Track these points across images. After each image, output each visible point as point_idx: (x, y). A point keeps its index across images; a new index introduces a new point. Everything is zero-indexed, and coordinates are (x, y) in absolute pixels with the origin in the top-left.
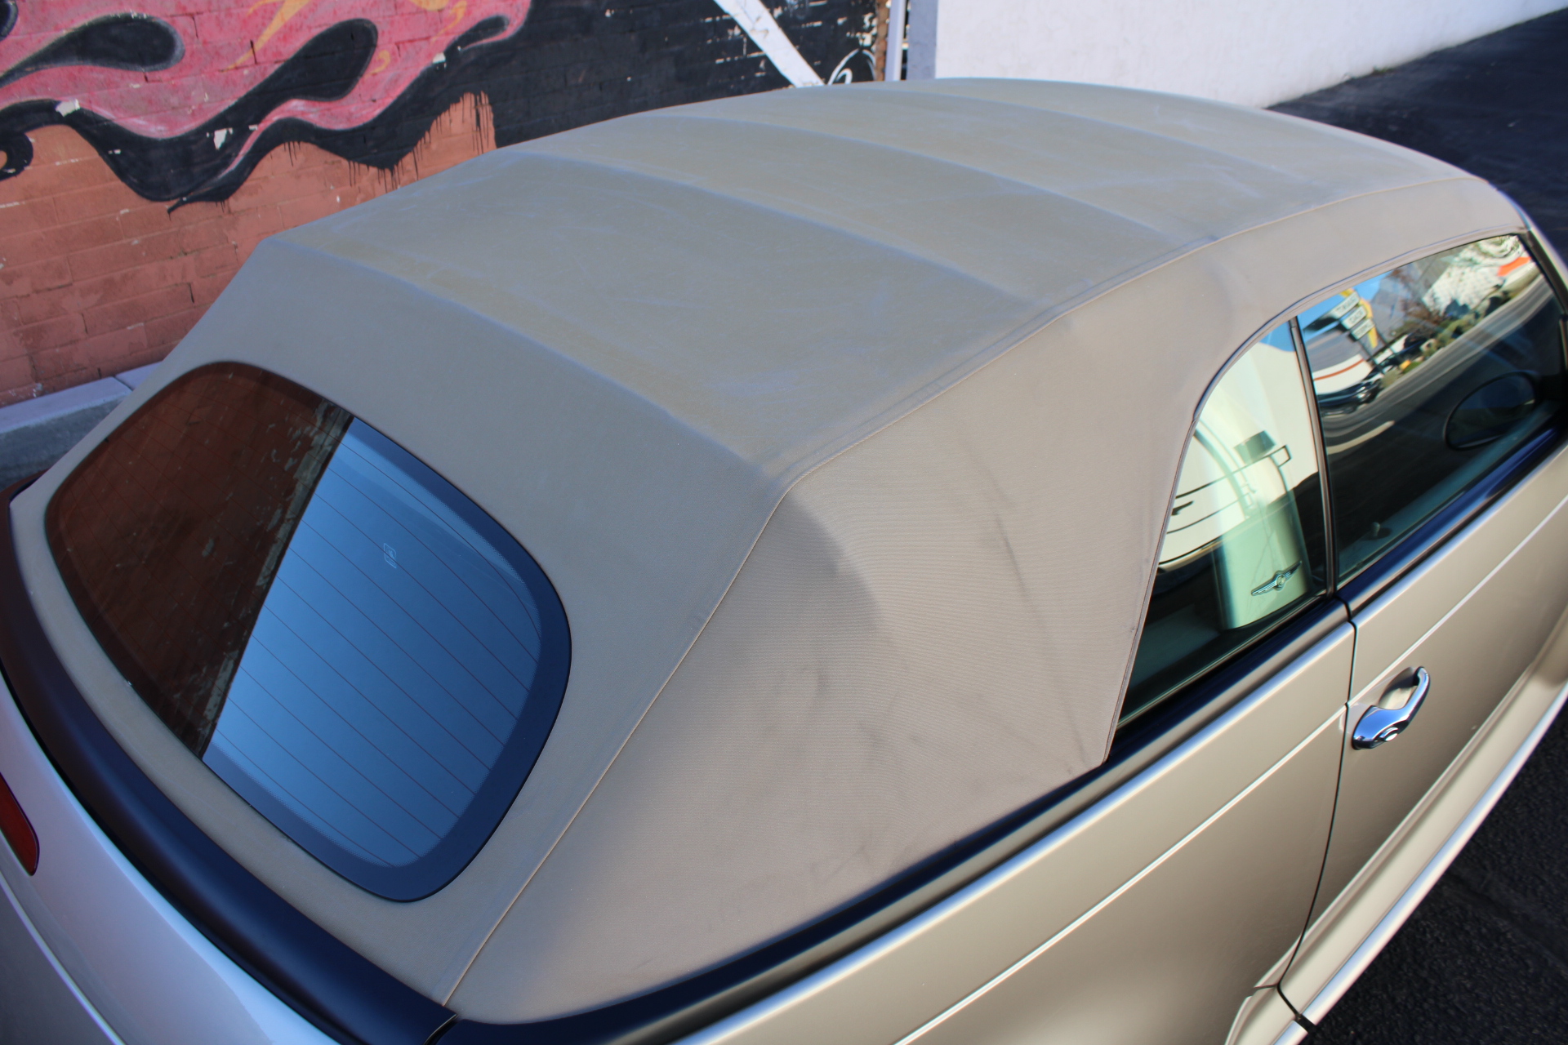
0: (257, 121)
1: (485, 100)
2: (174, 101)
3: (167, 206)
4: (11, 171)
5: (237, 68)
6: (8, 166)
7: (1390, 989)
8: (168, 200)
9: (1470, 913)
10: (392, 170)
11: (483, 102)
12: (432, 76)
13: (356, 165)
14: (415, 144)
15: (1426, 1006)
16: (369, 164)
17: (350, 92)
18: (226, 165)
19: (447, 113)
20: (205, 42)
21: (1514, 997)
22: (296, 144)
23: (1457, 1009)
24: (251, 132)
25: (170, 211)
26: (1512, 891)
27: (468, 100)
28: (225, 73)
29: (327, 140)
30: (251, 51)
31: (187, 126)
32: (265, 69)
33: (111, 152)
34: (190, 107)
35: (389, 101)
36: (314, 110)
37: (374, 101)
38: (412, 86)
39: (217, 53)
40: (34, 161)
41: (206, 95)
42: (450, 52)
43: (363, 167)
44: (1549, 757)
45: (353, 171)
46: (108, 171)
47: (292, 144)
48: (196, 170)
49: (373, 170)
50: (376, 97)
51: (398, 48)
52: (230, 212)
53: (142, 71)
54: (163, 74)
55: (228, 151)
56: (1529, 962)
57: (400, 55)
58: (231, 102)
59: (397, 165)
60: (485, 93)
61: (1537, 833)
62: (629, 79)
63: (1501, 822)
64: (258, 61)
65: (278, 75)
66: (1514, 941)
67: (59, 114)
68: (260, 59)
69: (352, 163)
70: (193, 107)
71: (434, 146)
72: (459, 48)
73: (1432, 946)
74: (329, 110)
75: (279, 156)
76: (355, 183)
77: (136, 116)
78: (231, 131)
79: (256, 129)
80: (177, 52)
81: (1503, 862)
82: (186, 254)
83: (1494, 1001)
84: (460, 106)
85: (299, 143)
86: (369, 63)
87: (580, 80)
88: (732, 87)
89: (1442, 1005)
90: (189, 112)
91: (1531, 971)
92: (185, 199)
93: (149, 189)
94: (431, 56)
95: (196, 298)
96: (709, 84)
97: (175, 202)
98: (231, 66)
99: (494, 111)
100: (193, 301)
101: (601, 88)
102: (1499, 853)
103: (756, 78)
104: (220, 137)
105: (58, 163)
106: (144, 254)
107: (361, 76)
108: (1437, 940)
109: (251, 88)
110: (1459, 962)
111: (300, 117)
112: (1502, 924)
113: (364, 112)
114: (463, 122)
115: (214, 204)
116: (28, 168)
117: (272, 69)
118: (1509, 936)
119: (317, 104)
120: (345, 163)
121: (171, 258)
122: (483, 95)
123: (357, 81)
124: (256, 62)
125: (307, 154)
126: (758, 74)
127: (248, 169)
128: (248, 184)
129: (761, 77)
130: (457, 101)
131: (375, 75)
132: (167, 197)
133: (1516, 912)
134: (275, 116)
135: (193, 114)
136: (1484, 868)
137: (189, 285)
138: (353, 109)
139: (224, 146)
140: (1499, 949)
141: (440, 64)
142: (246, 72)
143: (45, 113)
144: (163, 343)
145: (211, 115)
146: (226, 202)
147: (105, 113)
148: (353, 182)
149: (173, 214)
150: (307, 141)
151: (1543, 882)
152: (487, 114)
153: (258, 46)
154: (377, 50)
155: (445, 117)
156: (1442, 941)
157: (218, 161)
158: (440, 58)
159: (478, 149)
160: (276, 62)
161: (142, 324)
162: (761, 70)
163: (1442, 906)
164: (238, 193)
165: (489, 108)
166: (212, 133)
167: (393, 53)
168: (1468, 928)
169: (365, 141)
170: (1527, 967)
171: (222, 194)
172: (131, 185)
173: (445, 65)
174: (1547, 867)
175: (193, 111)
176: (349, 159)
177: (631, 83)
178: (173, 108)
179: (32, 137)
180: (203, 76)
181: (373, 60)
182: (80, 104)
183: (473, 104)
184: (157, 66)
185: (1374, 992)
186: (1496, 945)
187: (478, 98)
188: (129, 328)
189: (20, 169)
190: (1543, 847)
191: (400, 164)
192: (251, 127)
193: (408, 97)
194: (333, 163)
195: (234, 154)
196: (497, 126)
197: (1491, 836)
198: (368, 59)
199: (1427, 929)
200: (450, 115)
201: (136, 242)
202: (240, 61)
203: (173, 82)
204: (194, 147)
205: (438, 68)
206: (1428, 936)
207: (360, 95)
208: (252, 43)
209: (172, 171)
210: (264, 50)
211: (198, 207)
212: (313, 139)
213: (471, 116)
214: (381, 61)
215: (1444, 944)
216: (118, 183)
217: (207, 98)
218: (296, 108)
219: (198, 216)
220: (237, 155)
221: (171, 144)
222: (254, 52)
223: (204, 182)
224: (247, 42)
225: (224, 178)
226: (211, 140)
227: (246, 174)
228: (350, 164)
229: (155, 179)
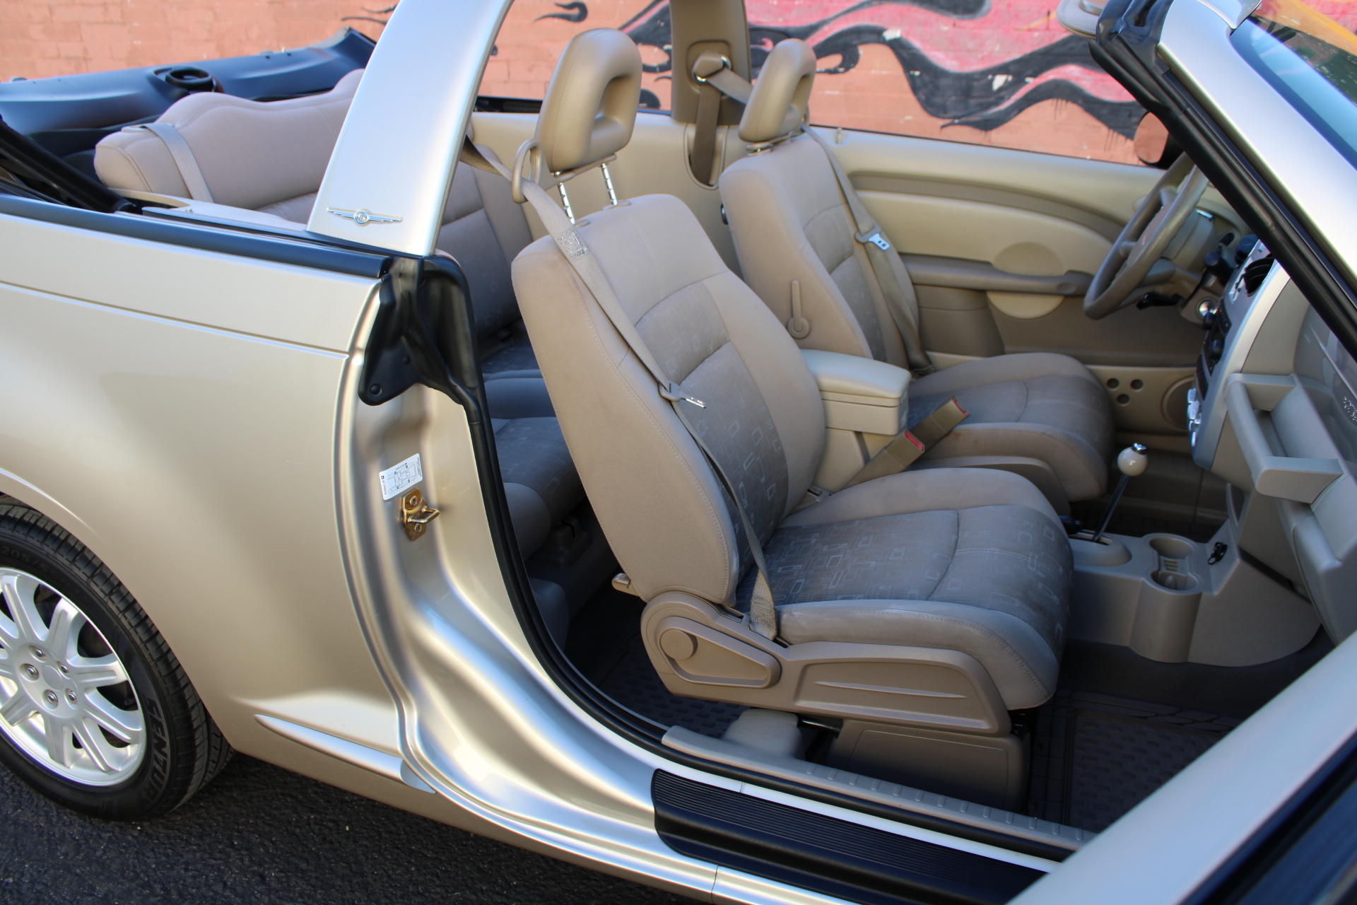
0: (1035, 75)
2: (971, 45)
3: (941, 122)
4: (841, 70)
5: (1030, 30)
6: (841, 66)
8: (944, 118)
13: (1115, 134)
18: (997, 103)
20: (1009, 5)
22: (1064, 102)
24: (1026, 83)
25: (943, 127)
28: (1019, 32)
29: (1092, 106)
30: (1046, 18)
31: (974, 66)
32: (1055, 35)
33: (912, 72)
34: (982, 53)
36: (1089, 78)
39: (1017, 15)
40: (858, 66)
41: (998, 46)
45: (1110, 137)
46: (905, 85)
47: (1060, 101)
48: (973, 102)
52: (989, 141)
53: (954, 18)
54: (968, 24)
55: (1002, 94)
58: (1017, 56)
64: (1050, 27)
65: (1064, 42)
67: (884, 38)
68: (1052, 26)
69: (1111, 132)
70: (985, 53)
74: (1102, 81)
75: (1045, 109)
76: (1109, 149)
77: (938, 50)
78: (1010, 78)
79: (1031, 83)
80: (985, 8)
85: (1067, 102)
90: (980, 56)
92: (956, 121)
93: (931, 105)
97: (947, 121)
98: (1025, 27)
104: (999, 81)
105: (873, 72)
109: (1036, 49)
111: (1073, 81)
115: (978, 131)
116: (852, 71)
117: (1060, 36)
119: (1091, 72)
120: (1105, 129)
124: (1048, 29)
125: (1072, 111)
127: (1015, 112)
128: (1012, 123)
132: (943, 115)
134: (1051, 75)
135: (983, 58)
139: (1001, 89)
142: (1036, 34)
143: (875, 35)
145: (997, 62)
146: (990, 132)
147: (916, 43)
148: (1108, 147)
149: (945, 130)
150: (1075, 102)
153: (1053, 16)
157: (992, 99)
160: (1066, 31)
164: (1002, 128)
166: (994, 75)
169: (1130, 116)
171: (987, 125)
172: (919, 100)
175: (984, 56)
176: (1110, 127)
178: (969, 51)
179: (862, 50)
180: (1000, 31)
182: (901, 33)
184: (966, 16)
189: (847, 69)
194: (1095, 128)
195: (1007, 97)
202: (1034, 25)
203: (974, 31)
204: (976, 84)
208: (1049, 13)
209: (953, 98)
210: (1059, 20)
211: (966, 129)
212: (1080, 102)
216: (909, 97)
217: (997, 48)
218: (1073, 73)
219: (963, 137)
220: (1009, 99)
221: (958, 77)
222: (1048, 21)
223: (975, 112)
224: (1045, 11)
225: (993, 114)
226: (992, 81)
227: (1012, 115)
228: (1108, 135)
229: (938, 100)
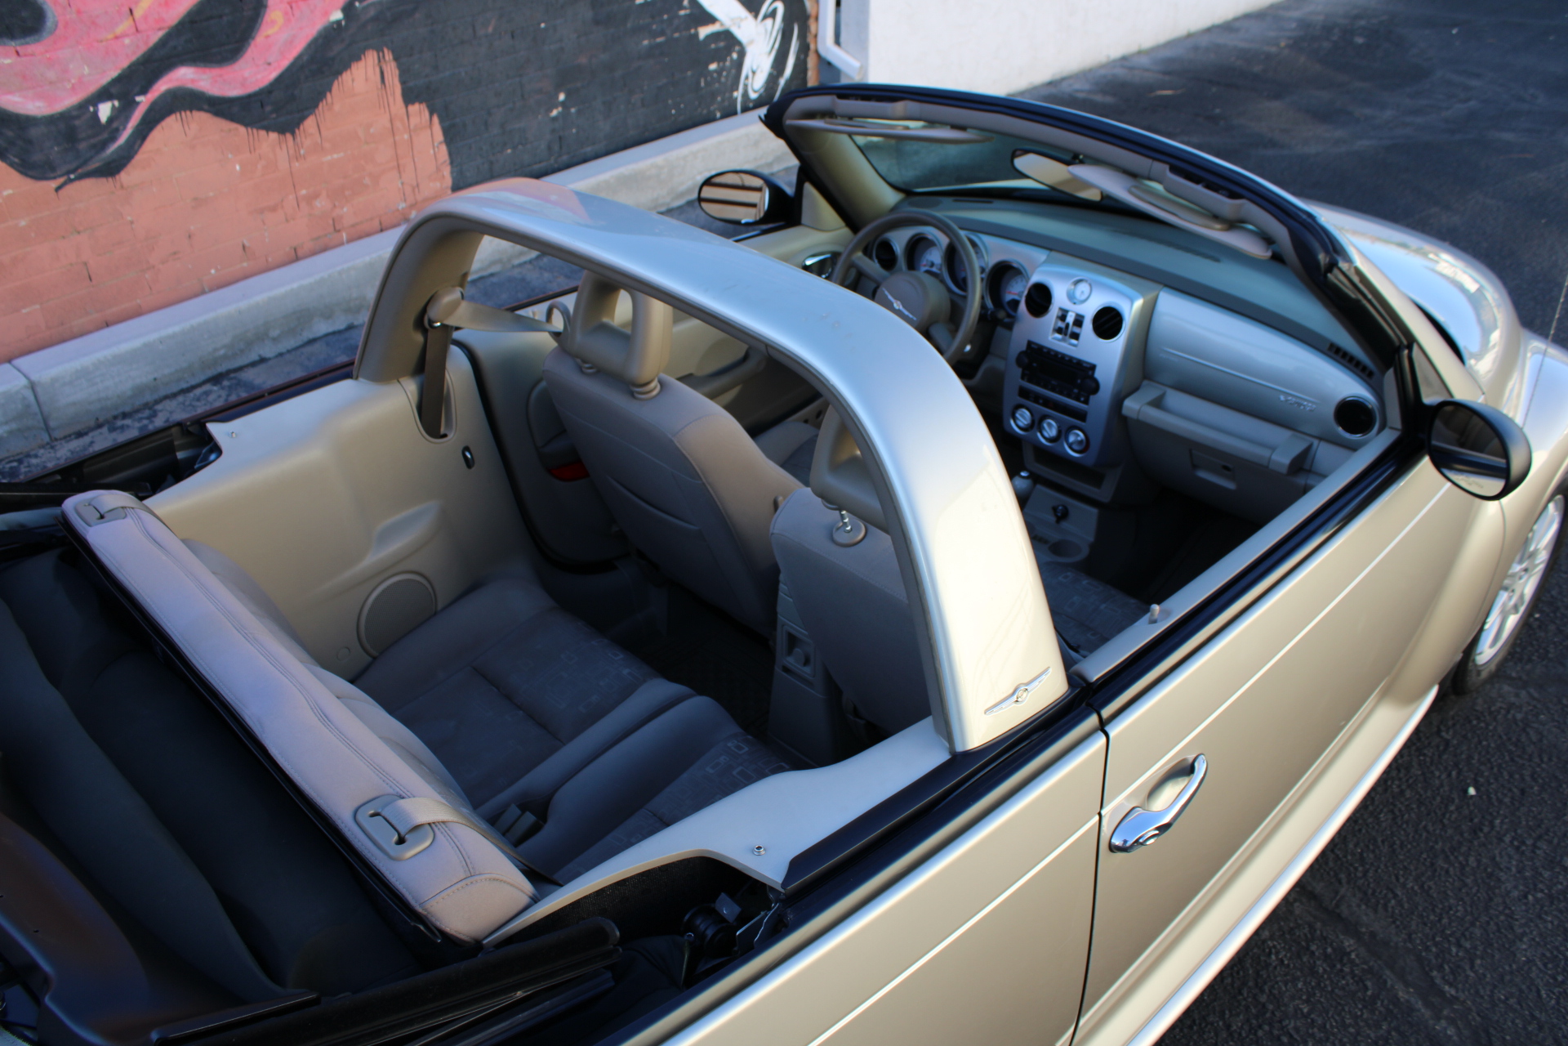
0: (144, 92)
1: (388, 56)
2: (52, 75)
3: (54, 184)
5: (117, 38)
7: (1227, 1016)
8: (55, 178)
9: (1318, 932)
10: (293, 134)
11: (387, 58)
12: (329, 36)
13: (255, 131)
14: (316, 106)
15: (1260, 1033)
16: (268, 129)
17: (242, 56)
18: (113, 138)
19: (349, 72)
20: (79, 12)
21: (1348, 1021)
22: (188, 113)
23: (1291, 1036)
24: (138, 104)
25: (58, 189)
26: (1363, 907)
27: (371, 57)
28: (104, 43)
29: (221, 107)
30: (131, 19)
31: (67, 101)
32: (148, 36)
34: (69, 81)
35: (285, 63)
36: (204, 77)
37: (269, 64)
38: (309, 46)
39: (94, 23)
41: (86, 68)
42: (348, 9)
43: (263, 133)
44: (1422, 758)
45: (251, 137)
47: (183, 113)
48: (82, 146)
49: (273, 136)
50: (271, 60)
51: (291, 8)
52: (122, 187)
53: (15, 45)
54: (35, 48)
55: (115, 125)
56: (1369, 984)
57: (293, 15)
58: (114, 74)
59: (299, 128)
60: (388, 48)
61: (1398, 842)
62: (543, 25)
63: (1364, 831)
64: (139, 29)
65: (163, 43)
66: (1357, 961)
68: (141, 26)
69: (250, 130)
70: (73, 81)
71: (337, 107)
72: (357, 4)
73: (1275, 968)
74: (221, 76)
75: (171, 129)
76: (255, 149)
77: (11, 93)
78: (116, 103)
79: (144, 101)
80: (50, 24)
81: (1359, 874)
82: (79, 232)
83: (1328, 1026)
84: (361, 64)
85: (191, 111)
86: (260, 25)
87: (490, 30)
88: (654, 27)
89: (1276, 1032)
90: (69, 86)
91: (1369, 993)
92: (72, 176)
93: (31, 168)
94: (327, 13)
95: (93, 277)
96: (629, 25)
97: (61, 180)
98: (110, 36)
99: (399, 67)
100: (91, 280)
101: (513, 37)
102: (1357, 865)
103: (679, 17)
104: (105, 111)
106: (33, 235)
107: (253, 38)
108: (1282, 961)
109: (134, 58)
110: (1300, 985)
111: (190, 86)
112: (1349, 943)
113: (259, 77)
114: (367, 80)
115: (103, 180)
117: (156, 37)
118: (1353, 956)
119: (207, 70)
120: (242, 129)
121: (64, 237)
122: (386, 50)
123: (249, 45)
124: (137, 30)
125: (201, 122)
126: (682, 13)
127: (139, 142)
128: (139, 157)
129: (686, 15)
130: (358, 59)
131: (267, 37)
132: (52, 175)
133: (1364, 930)
134: (162, 86)
135: (73, 88)
136: (1340, 882)
137: (85, 264)
138: (247, 74)
139: (111, 120)
140: (1341, 970)
141: (338, 22)
142: (127, 41)
144: (62, 324)
145: (93, 88)
146: (117, 177)
148: (252, 148)
149: (61, 192)
150: (200, 109)
151: (1395, 896)
152: (392, 71)
153: (138, 13)
154: (268, 11)
155: (346, 76)
156: (1286, 962)
157: (105, 136)
158: (338, 15)
159: (384, 107)
160: (160, 29)
161: (38, 306)
162: (685, 8)
163: (1292, 925)
164: (129, 168)
165: (393, 65)
166: (95, 105)
167: (286, 14)
168: (1313, 948)
169: (262, 106)
170: (1366, 988)
171: (111, 169)
172: (12, 165)
173: (343, 23)
174: (1402, 880)
175: (73, 85)
176: (246, 125)
177: (546, 29)
178: (51, 83)
180: (80, 47)
181: (264, 21)
183: (376, 61)
184: (30, 39)
185: (1211, 1019)
186: (1338, 966)
187: (381, 54)
188: (24, 311)
190: (1401, 857)
191: (301, 127)
192: (138, 99)
193: (305, 58)
194: (230, 130)
195: (121, 128)
196: (403, 83)
197: (1351, 846)
198: (260, 20)
199: (1273, 950)
200: (351, 73)
201: (23, 223)
202: (120, 30)
203: (48, 56)
204: (77, 123)
205: (335, 26)
206: (1273, 957)
207: (253, 59)
208: (131, 11)
209: (56, 149)
210: (145, 17)
211: (88, 184)
212: (206, 107)
213: (375, 73)
214: (273, 22)
215: (1288, 965)
217: (86, 70)
218: (185, 76)
219: (89, 193)
220: (125, 128)
221: (51, 120)
222: (134, 20)
223: (92, 157)
224: (126, 10)
225: (113, 153)
226: (96, 113)
227: (136, 147)
228: (247, 131)
229: (37, 157)
